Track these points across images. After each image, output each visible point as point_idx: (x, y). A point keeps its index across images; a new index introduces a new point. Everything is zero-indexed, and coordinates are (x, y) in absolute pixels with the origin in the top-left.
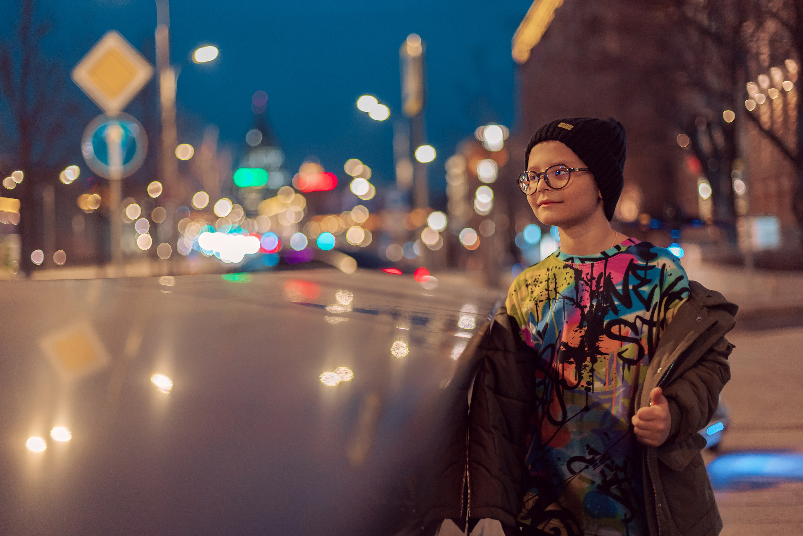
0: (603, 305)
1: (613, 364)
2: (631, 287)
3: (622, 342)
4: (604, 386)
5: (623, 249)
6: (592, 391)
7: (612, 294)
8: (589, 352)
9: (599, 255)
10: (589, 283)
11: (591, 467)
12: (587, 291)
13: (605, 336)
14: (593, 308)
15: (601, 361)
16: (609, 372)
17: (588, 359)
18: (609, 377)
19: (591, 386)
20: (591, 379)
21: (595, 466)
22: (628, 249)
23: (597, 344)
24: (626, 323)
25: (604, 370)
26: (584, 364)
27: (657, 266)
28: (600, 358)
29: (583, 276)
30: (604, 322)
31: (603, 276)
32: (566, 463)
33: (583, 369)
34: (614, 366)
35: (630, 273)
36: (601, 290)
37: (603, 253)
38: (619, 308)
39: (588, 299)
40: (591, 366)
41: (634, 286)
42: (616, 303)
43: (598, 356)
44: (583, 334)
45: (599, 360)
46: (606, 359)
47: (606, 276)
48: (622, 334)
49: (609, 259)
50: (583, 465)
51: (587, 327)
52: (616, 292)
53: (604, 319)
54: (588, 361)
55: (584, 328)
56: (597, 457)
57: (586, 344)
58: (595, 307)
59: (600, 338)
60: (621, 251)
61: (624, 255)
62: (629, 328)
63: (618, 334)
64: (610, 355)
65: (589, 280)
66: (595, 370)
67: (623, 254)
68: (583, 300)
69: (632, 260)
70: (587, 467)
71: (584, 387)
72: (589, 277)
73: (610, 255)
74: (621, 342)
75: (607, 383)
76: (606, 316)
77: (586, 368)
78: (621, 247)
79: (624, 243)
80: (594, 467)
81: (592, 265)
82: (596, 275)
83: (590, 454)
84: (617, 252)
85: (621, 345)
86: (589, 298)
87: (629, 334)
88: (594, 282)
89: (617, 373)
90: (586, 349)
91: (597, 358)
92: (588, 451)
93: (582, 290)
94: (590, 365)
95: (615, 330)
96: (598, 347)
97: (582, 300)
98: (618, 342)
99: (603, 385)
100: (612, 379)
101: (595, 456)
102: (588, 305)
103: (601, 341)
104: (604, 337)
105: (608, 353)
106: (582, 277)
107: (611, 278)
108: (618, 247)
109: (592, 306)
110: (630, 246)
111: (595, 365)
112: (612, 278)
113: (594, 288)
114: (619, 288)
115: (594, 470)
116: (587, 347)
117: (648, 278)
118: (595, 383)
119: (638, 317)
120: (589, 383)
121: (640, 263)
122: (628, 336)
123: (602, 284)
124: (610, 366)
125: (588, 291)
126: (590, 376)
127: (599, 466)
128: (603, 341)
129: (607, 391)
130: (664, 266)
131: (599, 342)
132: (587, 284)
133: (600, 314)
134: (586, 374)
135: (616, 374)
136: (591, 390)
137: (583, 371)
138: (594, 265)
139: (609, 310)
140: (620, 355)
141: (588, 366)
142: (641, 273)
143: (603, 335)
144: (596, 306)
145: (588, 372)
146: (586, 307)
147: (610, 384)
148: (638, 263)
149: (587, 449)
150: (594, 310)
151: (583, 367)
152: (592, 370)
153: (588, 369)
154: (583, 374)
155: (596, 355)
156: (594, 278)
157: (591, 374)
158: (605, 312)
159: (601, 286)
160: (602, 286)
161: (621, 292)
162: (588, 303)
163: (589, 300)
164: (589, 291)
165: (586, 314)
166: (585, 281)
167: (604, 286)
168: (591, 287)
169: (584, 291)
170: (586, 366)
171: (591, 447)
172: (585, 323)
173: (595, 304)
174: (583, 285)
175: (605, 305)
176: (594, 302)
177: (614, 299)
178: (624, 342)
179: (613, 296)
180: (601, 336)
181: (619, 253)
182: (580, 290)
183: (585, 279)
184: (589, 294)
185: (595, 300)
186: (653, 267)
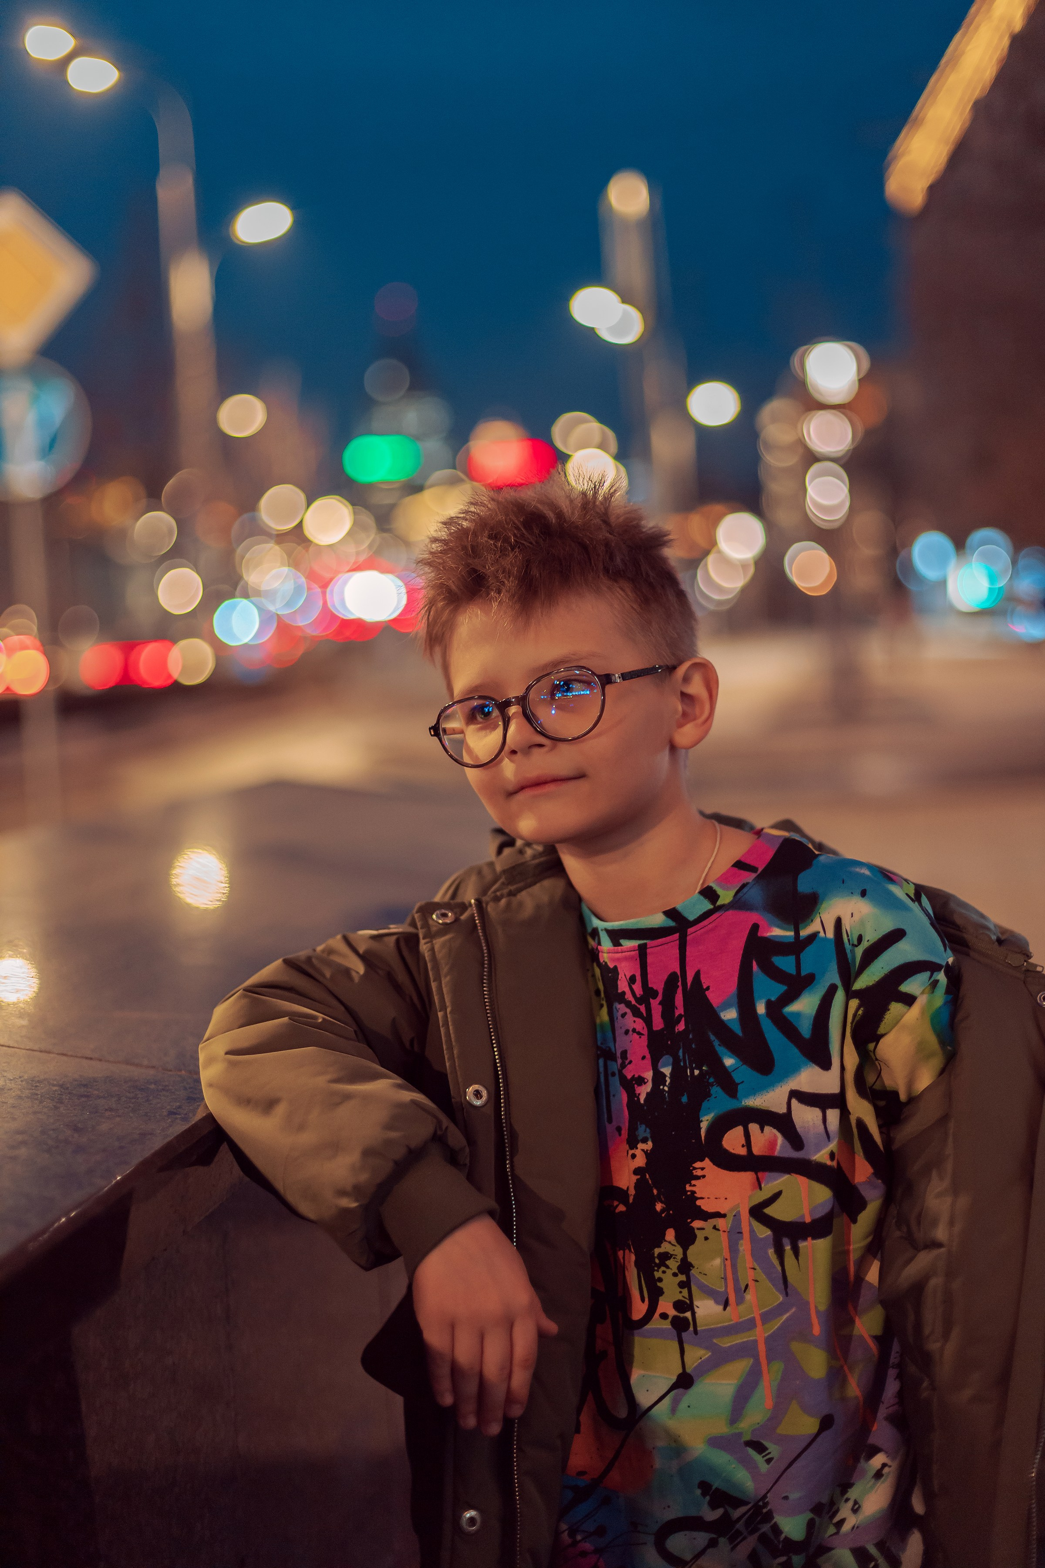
0: (692, 1072)
1: (742, 1241)
2: (761, 1009)
3: (760, 1174)
4: (725, 1309)
5: (726, 896)
6: (691, 1328)
7: (712, 1037)
8: (668, 1215)
9: (658, 920)
10: (642, 1008)
11: (722, 1541)
12: (639, 1033)
13: (707, 1163)
14: (664, 1085)
15: (706, 1238)
16: (734, 1266)
17: (670, 1235)
18: (736, 1280)
19: (688, 1315)
20: (685, 1292)
21: (735, 1539)
22: (740, 894)
23: (688, 1188)
24: (765, 1117)
25: (717, 1262)
26: (657, 1251)
27: (822, 934)
28: (703, 1229)
29: (623, 986)
30: (702, 1121)
31: (680, 984)
32: (651, 1539)
33: (659, 1268)
34: (744, 1246)
35: (755, 967)
36: (681, 1027)
37: (672, 914)
38: (737, 1077)
39: (644, 1058)
40: (682, 1256)
41: (769, 1005)
42: (729, 1062)
43: (696, 1224)
44: (640, 1161)
45: (700, 1235)
46: (718, 1230)
47: (689, 984)
48: (756, 1150)
49: (690, 930)
50: (701, 1538)
51: (653, 1142)
52: (722, 1028)
53: (701, 1113)
54: (670, 1242)
55: (641, 1146)
56: (736, 1513)
57: (655, 1192)
58: (668, 1080)
59: (695, 1168)
60: (719, 903)
61: (729, 915)
62: (775, 1131)
63: (743, 1152)
64: (730, 1218)
65: (639, 1000)
66: (693, 1267)
67: (730, 912)
68: (630, 1062)
69: (755, 927)
70: (713, 1543)
71: (670, 1319)
72: (638, 988)
73: (691, 918)
74: (757, 1173)
75: (732, 1299)
76: (705, 1104)
77: (668, 1262)
78: (719, 891)
79: (724, 879)
80: (732, 1540)
81: (642, 949)
82: (657, 982)
83: (713, 1506)
84: (711, 907)
85: (759, 1185)
86: (648, 1056)
87: (778, 1147)
88: (655, 1003)
89: (757, 1267)
90: (659, 1207)
91: (693, 1229)
92: (708, 1498)
93: (623, 1030)
94: (678, 1251)
95: (733, 1141)
96: (693, 1197)
97: (627, 1062)
98: (747, 1177)
99: (721, 1307)
100: (747, 1286)
101: (730, 1510)
102: (649, 1075)
103: (698, 1178)
104: (705, 1166)
105: (722, 1212)
106: (619, 991)
107: (705, 987)
108: (709, 893)
109: (659, 1078)
110: (743, 886)
111: (692, 1250)
112: (708, 988)
113: (658, 1023)
114: (730, 1015)
115: (733, 1549)
116: (662, 1202)
117: (805, 972)
118: (696, 1303)
119: (795, 1094)
120: (679, 1306)
121: (779, 932)
122: (776, 1154)
123: (680, 1010)
124: (733, 1249)
125: (643, 1034)
126: (682, 1285)
127: (744, 1538)
128: (704, 1176)
129: (737, 1323)
130: (838, 922)
131: (693, 1182)
132: (636, 1013)
133: (684, 1099)
134: (669, 1282)
135: (754, 1269)
136: (689, 1327)
137: (658, 1271)
138: (648, 951)
139: (711, 1085)
140: (757, 1212)
141: (672, 1255)
142: (785, 963)
143: (702, 1160)
144: (673, 1075)
145: (675, 1275)
146: (642, 1081)
147: (740, 1300)
148: (773, 934)
149: (704, 1494)
150: (666, 1089)
151: (657, 1261)
152: (685, 1267)
153: (673, 1264)
154: (660, 1280)
155: (691, 1222)
156: (654, 994)
157: (683, 1278)
158: (700, 1093)
159: (677, 1014)
160: (680, 1016)
161: (737, 1029)
162: (648, 1070)
163: (648, 1062)
164: (645, 1032)
165: (642, 1101)
166: (628, 1004)
167: (687, 1014)
168: (648, 1020)
169: (631, 1033)
170: (665, 1256)
171: (714, 1488)
172: (643, 1131)
173: (667, 1071)
174: (624, 1015)
175: (697, 1072)
176: (664, 1066)
177: (721, 1050)
178: (768, 1174)
179: (716, 1043)
180: (698, 1165)
181: (717, 909)
182: (619, 1032)
183: (629, 997)
184: (644, 1041)
185: (667, 1059)
186: (814, 936)
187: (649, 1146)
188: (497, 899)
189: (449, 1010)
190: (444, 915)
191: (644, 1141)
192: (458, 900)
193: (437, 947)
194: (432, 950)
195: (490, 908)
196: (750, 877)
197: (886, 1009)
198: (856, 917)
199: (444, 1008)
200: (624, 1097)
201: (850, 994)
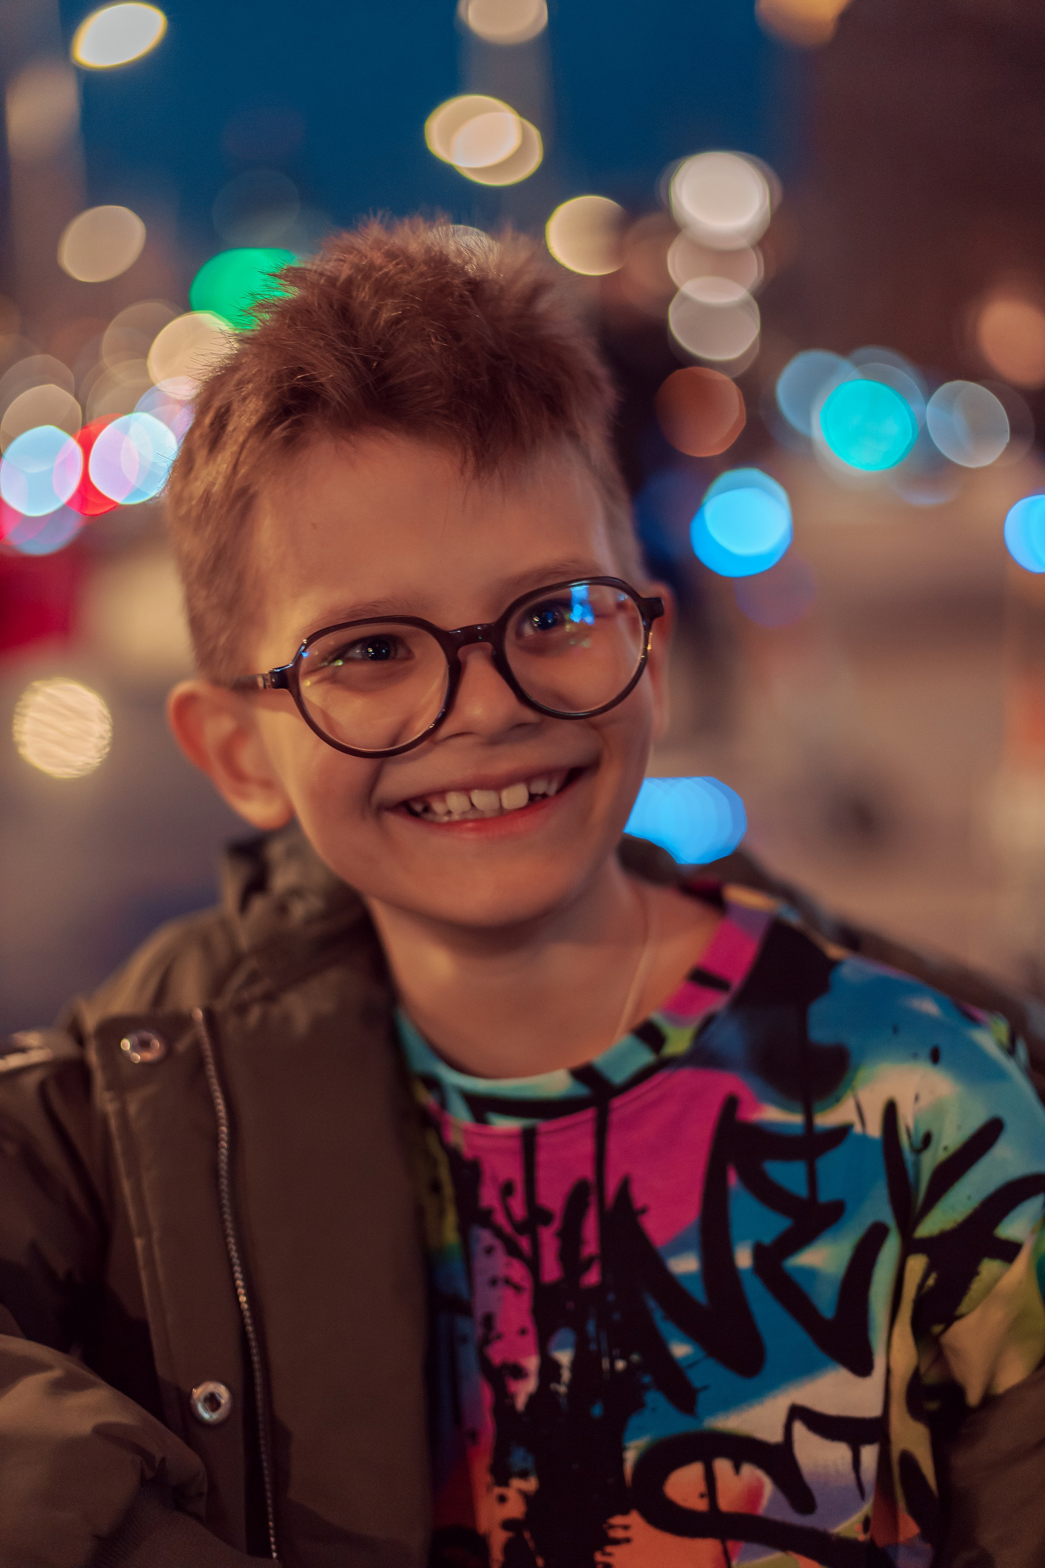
0: (612, 1364)
2: (744, 1258)
3: (730, 1544)
5: (678, 1040)
7: (652, 1303)
9: (558, 1083)
10: (525, 1244)
12: (517, 1288)
13: (634, 1519)
14: (559, 1383)
22: (704, 1037)
23: (599, 1557)
24: (742, 1449)
27: (858, 1129)
29: (489, 1197)
30: (626, 1449)
31: (593, 1199)
35: (734, 1182)
36: (592, 1278)
37: (584, 1072)
38: (696, 1378)
39: (523, 1331)
41: (759, 1252)
42: (681, 1350)
44: (515, 1508)
47: (610, 1200)
48: (725, 1503)
49: (614, 1103)
51: (537, 1478)
52: (669, 1287)
53: (626, 1435)
55: (517, 1483)
58: (566, 1375)
59: (612, 1527)
60: (667, 1052)
61: (684, 1075)
62: (760, 1473)
63: (701, 1505)
65: (519, 1227)
67: (687, 1070)
68: (499, 1336)
69: (731, 1104)
72: (517, 1204)
73: (617, 1080)
74: (723, 1542)
76: (635, 1421)
78: (666, 1027)
79: (675, 1006)
81: (528, 1137)
82: (553, 1196)
84: (652, 1058)
85: (726, 1562)
86: (531, 1329)
87: (765, 1501)
88: (548, 1237)
93: (487, 1277)
95: (684, 1485)
97: (493, 1335)
98: (707, 1547)
102: (532, 1363)
103: (616, 1542)
104: (631, 1524)
106: (482, 1206)
107: (638, 1205)
108: (648, 1033)
109: (550, 1370)
110: (708, 1021)
112: (643, 1208)
113: (551, 1271)
114: (685, 1265)
117: (826, 1195)
119: (797, 1413)
121: (774, 1115)
122: (761, 1512)
123: (591, 1246)
125: (523, 1289)
128: (628, 1540)
130: (891, 1111)
131: (609, 1549)
132: (513, 1250)
133: (597, 1411)
138: (539, 1139)
139: (646, 1388)
142: (788, 1175)
143: (625, 1512)
144: (575, 1366)
146: (519, 1373)
148: (766, 1118)
150: (562, 1388)
156: (546, 1215)
158: (624, 1399)
159: (585, 1254)
160: (592, 1259)
161: (698, 1292)
162: (530, 1353)
163: (531, 1339)
164: (527, 1283)
165: (519, 1407)
166: (498, 1233)
167: (605, 1255)
168: (534, 1265)
169: (501, 1283)
172: (520, 1458)
173: (564, 1357)
174: (489, 1251)
175: (620, 1365)
176: (561, 1347)
177: (666, 1327)
178: (744, 1546)
179: (657, 1313)
180: (618, 1520)
181: (663, 1064)
182: (481, 1280)
183: (500, 1219)
184: (525, 1302)
185: (565, 1335)
186: (841, 1133)
187: (531, 1484)
188: (241, 1009)
189: (156, 1235)
190: (144, 1045)
191: (523, 1475)
192: (168, 1007)
193: (133, 1109)
194: (123, 1114)
195: (230, 1027)
196: (719, 1003)
197: (972, 1272)
198: (924, 1102)
199: (146, 1232)
200: (487, 1395)
201: (910, 1246)
